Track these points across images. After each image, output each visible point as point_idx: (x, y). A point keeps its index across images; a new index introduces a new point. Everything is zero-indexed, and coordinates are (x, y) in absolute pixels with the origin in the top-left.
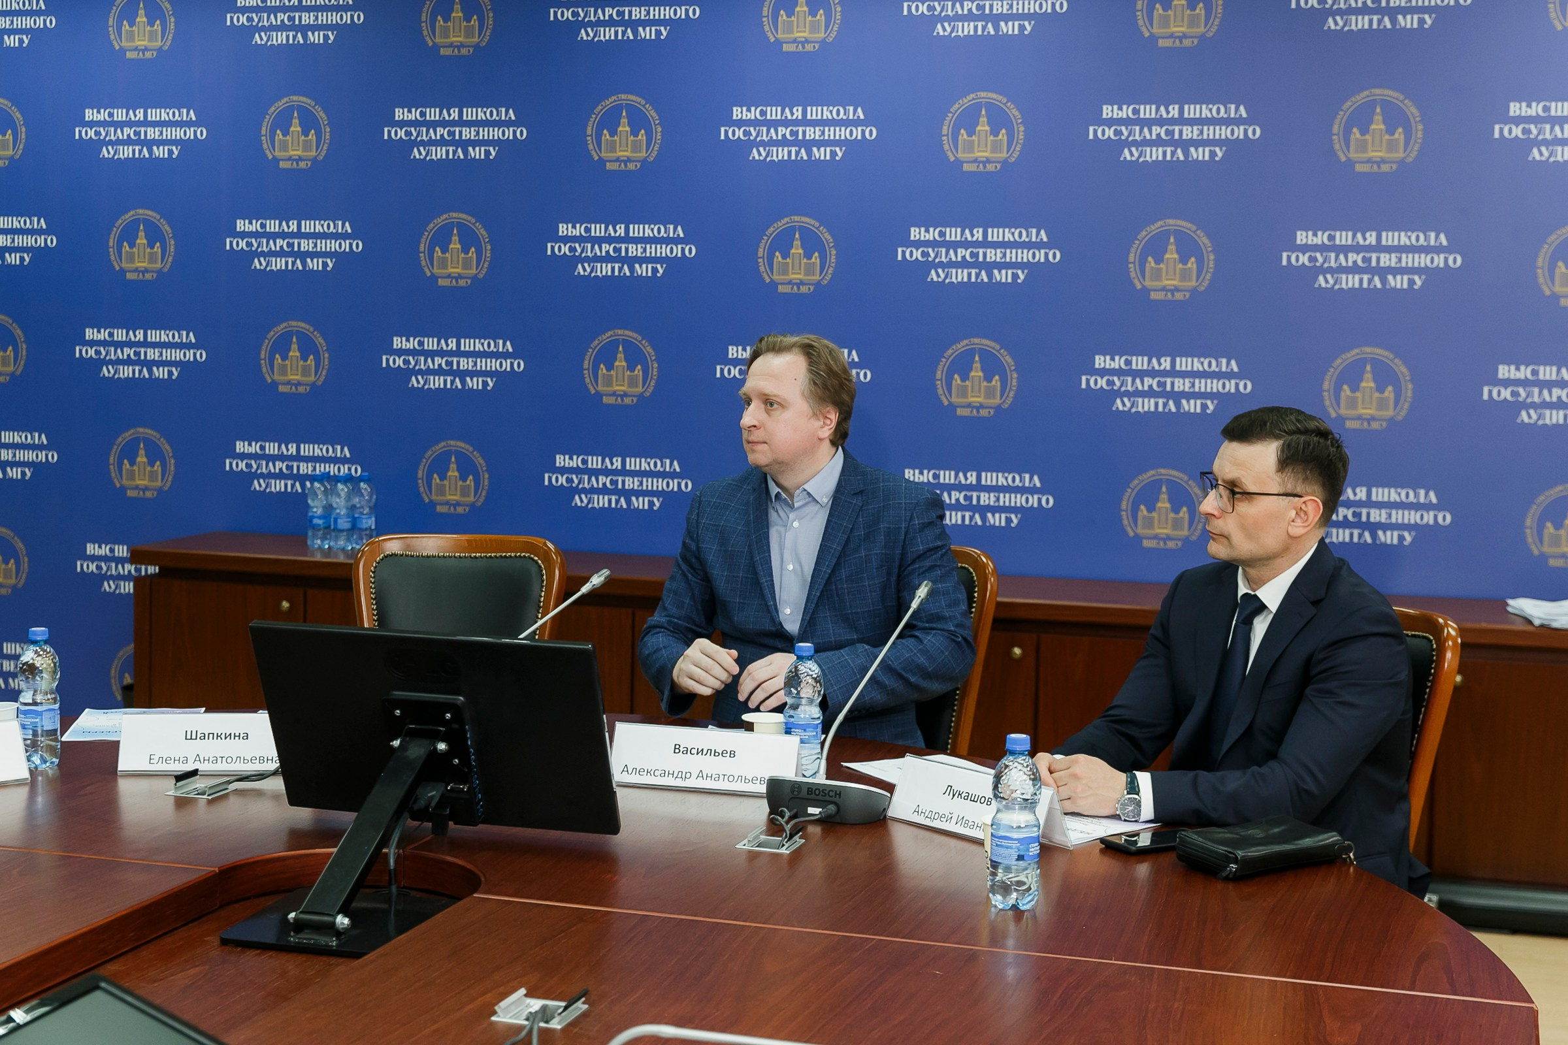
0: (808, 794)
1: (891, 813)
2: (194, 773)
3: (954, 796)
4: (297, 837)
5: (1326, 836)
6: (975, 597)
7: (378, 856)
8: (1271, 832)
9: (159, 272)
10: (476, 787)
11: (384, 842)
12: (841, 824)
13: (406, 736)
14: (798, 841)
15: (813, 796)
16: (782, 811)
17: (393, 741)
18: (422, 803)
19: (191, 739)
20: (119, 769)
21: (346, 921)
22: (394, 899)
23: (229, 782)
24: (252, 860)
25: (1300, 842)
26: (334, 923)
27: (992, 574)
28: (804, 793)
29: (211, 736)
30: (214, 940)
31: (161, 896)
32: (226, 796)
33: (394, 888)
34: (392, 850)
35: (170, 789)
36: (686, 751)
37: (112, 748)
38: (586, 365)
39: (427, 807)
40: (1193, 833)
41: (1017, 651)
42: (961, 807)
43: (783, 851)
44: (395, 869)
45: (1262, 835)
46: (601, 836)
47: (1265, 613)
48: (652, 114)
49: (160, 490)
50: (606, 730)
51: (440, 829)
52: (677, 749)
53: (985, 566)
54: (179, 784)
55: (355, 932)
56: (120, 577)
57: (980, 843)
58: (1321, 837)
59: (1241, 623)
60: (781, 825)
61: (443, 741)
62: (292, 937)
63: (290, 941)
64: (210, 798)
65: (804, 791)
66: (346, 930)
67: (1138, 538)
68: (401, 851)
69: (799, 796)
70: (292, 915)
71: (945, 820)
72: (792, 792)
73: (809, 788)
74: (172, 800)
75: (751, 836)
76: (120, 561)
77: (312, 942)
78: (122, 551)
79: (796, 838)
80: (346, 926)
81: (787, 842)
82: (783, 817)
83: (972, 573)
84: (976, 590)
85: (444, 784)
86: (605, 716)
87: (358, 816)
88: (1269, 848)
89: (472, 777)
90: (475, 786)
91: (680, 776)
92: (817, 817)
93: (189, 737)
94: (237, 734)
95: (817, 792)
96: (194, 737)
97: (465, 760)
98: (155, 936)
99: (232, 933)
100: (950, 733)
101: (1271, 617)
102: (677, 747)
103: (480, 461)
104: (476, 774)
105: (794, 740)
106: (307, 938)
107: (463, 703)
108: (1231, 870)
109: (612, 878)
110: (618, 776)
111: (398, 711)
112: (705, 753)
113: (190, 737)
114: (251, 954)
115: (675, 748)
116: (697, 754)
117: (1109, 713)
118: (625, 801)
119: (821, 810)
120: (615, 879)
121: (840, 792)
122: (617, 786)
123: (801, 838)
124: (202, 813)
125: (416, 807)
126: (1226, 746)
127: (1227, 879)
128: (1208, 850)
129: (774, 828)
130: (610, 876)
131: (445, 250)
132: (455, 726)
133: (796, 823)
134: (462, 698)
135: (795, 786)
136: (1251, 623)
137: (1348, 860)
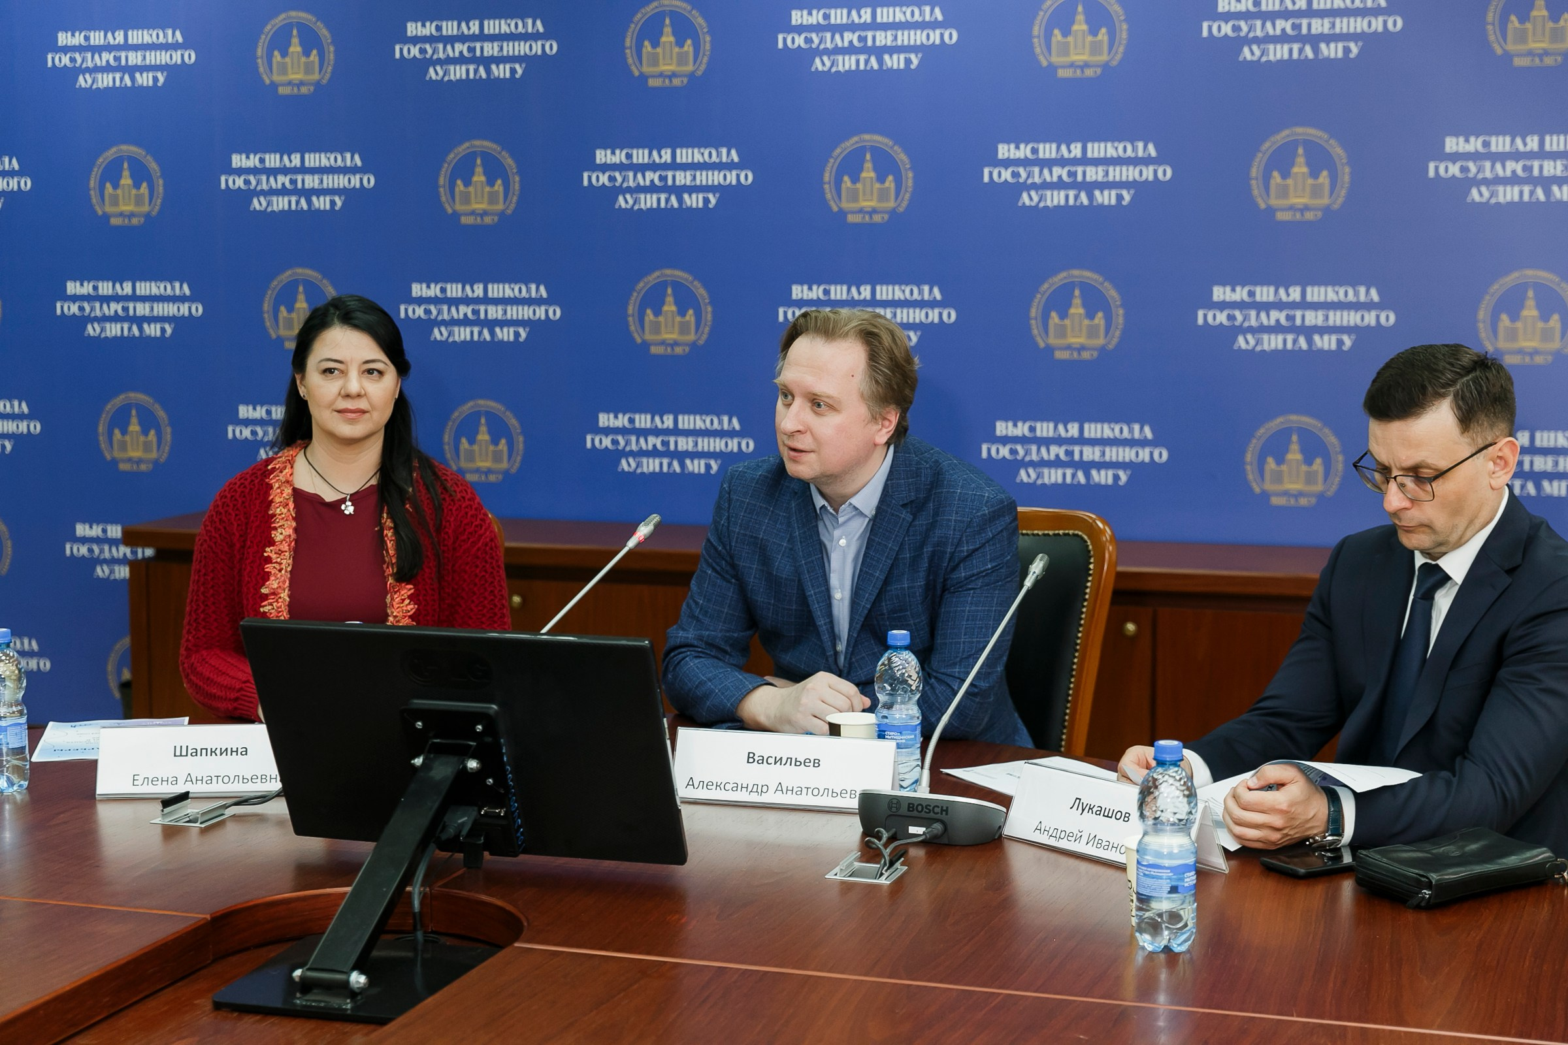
0: (909, 810)
1: (1007, 831)
2: (184, 796)
3: (1083, 810)
4: (307, 873)
5: (1535, 852)
6: (1090, 569)
7: (400, 896)
8: (1468, 849)
9: (147, 216)
10: (515, 811)
11: (407, 879)
12: (950, 845)
13: (429, 752)
14: (900, 868)
15: (915, 813)
16: (879, 832)
17: (414, 759)
18: (451, 831)
19: (181, 755)
20: (98, 792)
21: (362, 979)
22: (420, 948)
23: (226, 807)
24: (251, 904)
25: (1504, 860)
26: (347, 982)
27: (1110, 542)
28: (904, 810)
29: (204, 751)
30: (206, 1003)
31: (142, 952)
32: (222, 823)
33: (420, 935)
34: (417, 891)
35: (156, 817)
36: (762, 760)
37: (88, 769)
38: (630, 311)
39: (457, 836)
40: (1375, 852)
41: (1131, 627)
42: (1092, 824)
43: (883, 881)
44: (421, 912)
45: (1457, 853)
46: (665, 866)
47: (1449, 584)
48: (700, 21)
49: (156, 463)
50: (668, 736)
51: (473, 860)
52: (751, 758)
53: (1102, 532)
54: (167, 810)
55: (375, 991)
56: (113, 561)
57: (1122, 868)
58: (1528, 854)
59: (1421, 598)
60: (878, 848)
61: (474, 757)
62: (298, 999)
63: (295, 1004)
64: (203, 826)
65: (904, 807)
66: (362, 991)
67: (1265, 495)
68: (428, 889)
69: (897, 813)
70: (298, 973)
71: (1073, 839)
72: (890, 808)
73: (909, 804)
74: (159, 830)
75: (843, 864)
76: (113, 542)
77: (322, 1004)
78: (115, 531)
79: (898, 865)
80: (361, 985)
81: (886, 871)
82: (880, 839)
83: (1086, 542)
84: (1092, 560)
85: (476, 808)
86: (665, 719)
87: (376, 847)
88: (1468, 868)
89: (510, 799)
90: (513, 810)
91: (755, 790)
92: (920, 839)
93: (178, 753)
94: (234, 749)
95: (920, 808)
96: (184, 753)
97: (501, 780)
98: (135, 999)
99: (227, 994)
100: (1065, 727)
101: (1456, 589)
102: (751, 755)
103: (513, 422)
104: (514, 795)
105: (889, 746)
106: (316, 1000)
107: (496, 712)
108: (1424, 897)
109: (680, 920)
110: (682, 791)
111: (420, 723)
112: (784, 762)
113: (180, 753)
114: (249, 1021)
115: (749, 757)
116: (775, 763)
117: (1261, 705)
118: (693, 821)
119: (924, 829)
120: (683, 921)
121: (947, 808)
122: (681, 802)
123: (902, 864)
124: (195, 845)
125: (444, 837)
126: (1403, 742)
127: (1418, 908)
128: (1394, 872)
129: (869, 852)
130: (677, 916)
131: (467, 183)
132: (489, 739)
133: (895, 848)
134: (494, 707)
135: (894, 802)
136: (1432, 598)
137: (1561, 880)
